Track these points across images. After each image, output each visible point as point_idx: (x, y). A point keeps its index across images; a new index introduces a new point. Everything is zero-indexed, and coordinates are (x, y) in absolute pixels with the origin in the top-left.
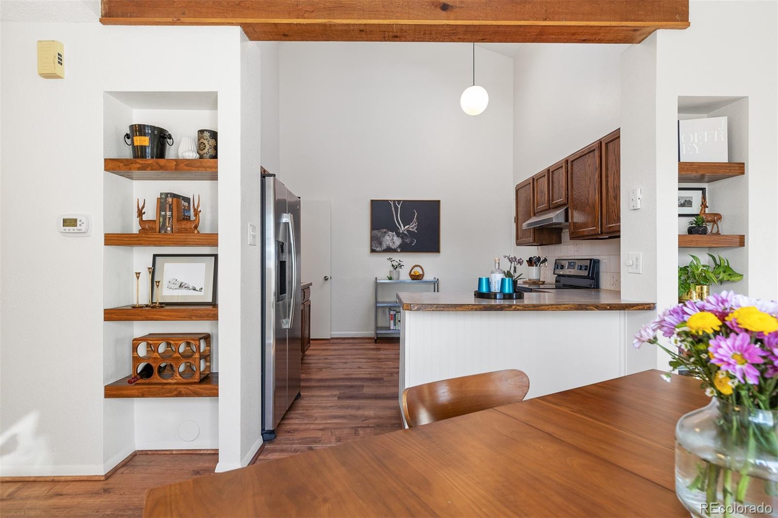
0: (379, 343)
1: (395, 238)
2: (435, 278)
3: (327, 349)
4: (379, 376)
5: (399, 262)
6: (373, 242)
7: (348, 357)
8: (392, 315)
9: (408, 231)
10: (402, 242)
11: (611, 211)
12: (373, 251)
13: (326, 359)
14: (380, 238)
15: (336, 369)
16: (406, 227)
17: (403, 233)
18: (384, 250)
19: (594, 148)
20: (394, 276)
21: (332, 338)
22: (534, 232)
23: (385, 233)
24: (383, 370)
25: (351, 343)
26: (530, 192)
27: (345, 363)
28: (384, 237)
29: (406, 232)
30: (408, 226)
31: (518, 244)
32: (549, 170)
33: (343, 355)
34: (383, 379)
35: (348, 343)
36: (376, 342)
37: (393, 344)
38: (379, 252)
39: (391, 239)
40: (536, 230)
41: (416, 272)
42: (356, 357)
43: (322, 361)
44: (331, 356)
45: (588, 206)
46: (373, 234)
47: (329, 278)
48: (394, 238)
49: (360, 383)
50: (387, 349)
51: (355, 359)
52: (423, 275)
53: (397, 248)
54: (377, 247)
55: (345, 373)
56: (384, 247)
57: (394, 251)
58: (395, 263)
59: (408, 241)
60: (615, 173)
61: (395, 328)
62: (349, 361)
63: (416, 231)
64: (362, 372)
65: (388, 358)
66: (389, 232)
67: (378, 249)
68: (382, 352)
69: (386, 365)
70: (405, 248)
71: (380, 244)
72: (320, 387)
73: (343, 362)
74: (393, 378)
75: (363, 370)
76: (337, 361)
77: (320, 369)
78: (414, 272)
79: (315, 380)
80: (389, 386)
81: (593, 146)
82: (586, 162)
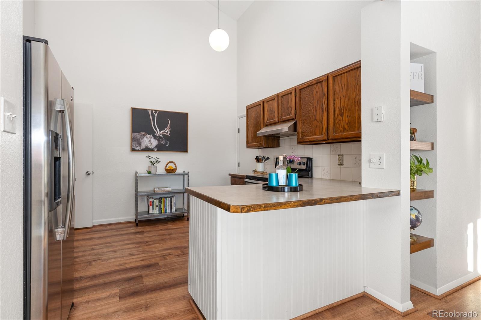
0: (140, 226)
1: (153, 140)
2: (184, 171)
3: (91, 239)
4: (153, 261)
5: (156, 159)
6: (133, 142)
7: (116, 244)
8: (151, 202)
9: (163, 135)
10: (158, 143)
11: (338, 124)
12: (133, 150)
13: (93, 249)
14: (139, 140)
15: (108, 260)
16: (162, 132)
17: (159, 136)
18: (143, 149)
19: (322, 80)
20: (153, 171)
21: (94, 226)
22: (264, 138)
23: (144, 135)
24: (154, 254)
25: (114, 229)
26: (260, 111)
27: (115, 251)
28: (142, 138)
29: (161, 136)
30: (163, 131)
31: (248, 147)
32: (278, 95)
33: (110, 243)
34: (158, 264)
35: (111, 229)
36: (137, 225)
37: (153, 226)
38: (139, 151)
39: (149, 141)
40: (265, 137)
41: (171, 167)
42: (123, 243)
43: (89, 252)
44: (96, 245)
45: (316, 121)
46: (133, 136)
47: (92, 173)
48: (151, 140)
49: (137, 273)
50: (150, 231)
51: (123, 245)
52: (176, 170)
53: (154, 148)
54: (137, 147)
55: (118, 263)
56: (143, 146)
57: (152, 150)
58: (153, 160)
59: (163, 142)
60: (342, 98)
61: (153, 212)
62: (117, 248)
63: (170, 135)
64: (135, 260)
65: (153, 241)
66: (147, 135)
67: (137, 149)
68: (146, 235)
69: (154, 247)
70: (160, 148)
71: (140, 144)
72: (95, 286)
73: (112, 251)
74: (167, 261)
75: (135, 257)
76: (105, 250)
77: (90, 263)
78: (169, 167)
79: (86, 278)
80: (167, 271)
81: (321, 79)
82: (314, 90)
